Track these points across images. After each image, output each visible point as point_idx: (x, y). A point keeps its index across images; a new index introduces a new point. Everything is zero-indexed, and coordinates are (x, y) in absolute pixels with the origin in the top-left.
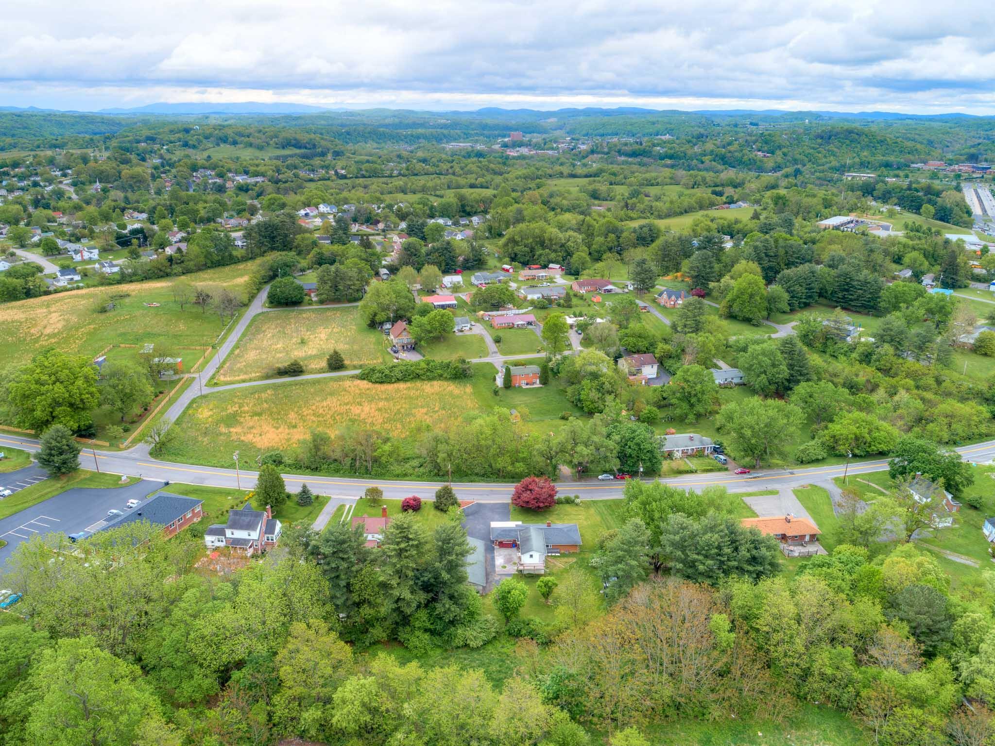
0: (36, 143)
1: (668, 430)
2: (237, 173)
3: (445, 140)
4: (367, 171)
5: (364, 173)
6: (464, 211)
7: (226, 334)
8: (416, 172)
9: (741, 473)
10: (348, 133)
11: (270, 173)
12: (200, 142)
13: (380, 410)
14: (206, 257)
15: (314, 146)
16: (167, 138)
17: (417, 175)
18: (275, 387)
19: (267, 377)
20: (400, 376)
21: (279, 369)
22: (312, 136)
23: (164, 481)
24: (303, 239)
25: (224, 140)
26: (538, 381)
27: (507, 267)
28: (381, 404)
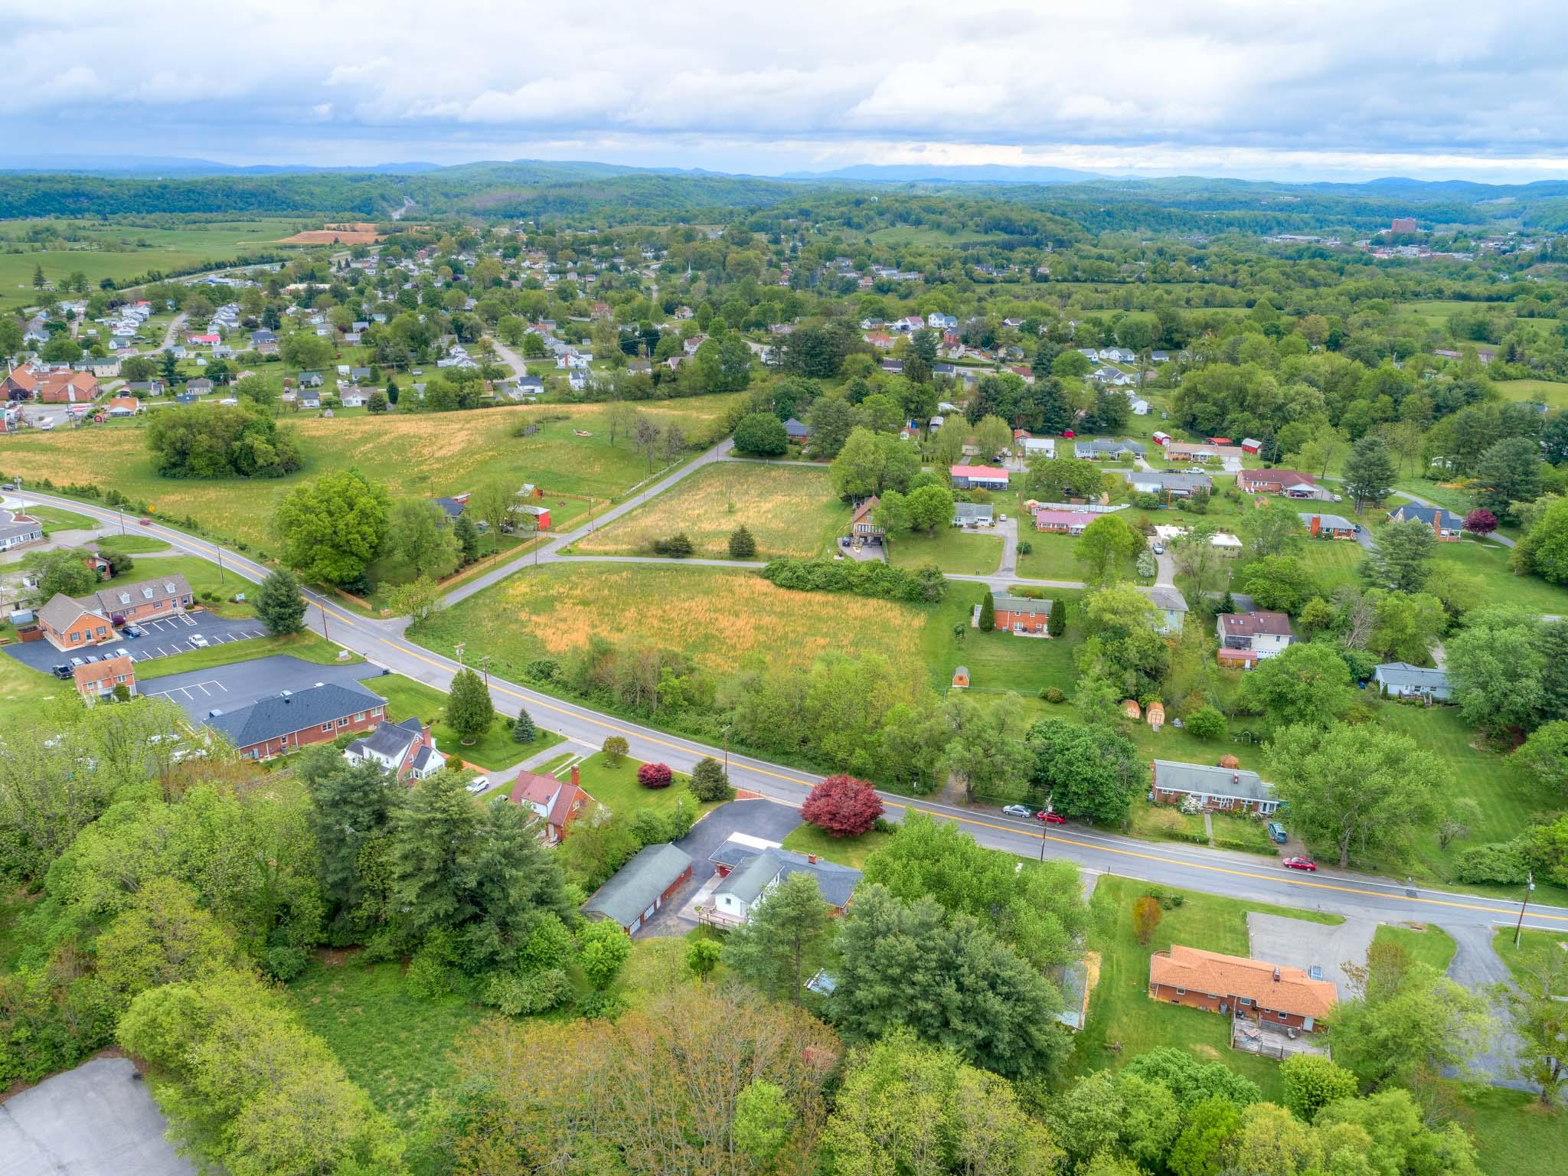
0: (661, 216)
1: (1222, 758)
2: (887, 265)
3: (1276, 230)
4: (1084, 272)
5: (1079, 274)
6: (1170, 341)
7: (647, 485)
8: (1168, 277)
9: (1295, 866)
10: (1109, 214)
11: (931, 267)
12: (869, 219)
13: (758, 628)
14: (707, 376)
15: (1035, 231)
16: (825, 213)
17: (1169, 281)
18: (641, 568)
19: (641, 553)
20: (820, 581)
21: (657, 543)
22: (1037, 215)
23: (385, 667)
24: (854, 361)
25: (904, 218)
26: (1046, 627)
27: (1160, 435)
28: (766, 620)
